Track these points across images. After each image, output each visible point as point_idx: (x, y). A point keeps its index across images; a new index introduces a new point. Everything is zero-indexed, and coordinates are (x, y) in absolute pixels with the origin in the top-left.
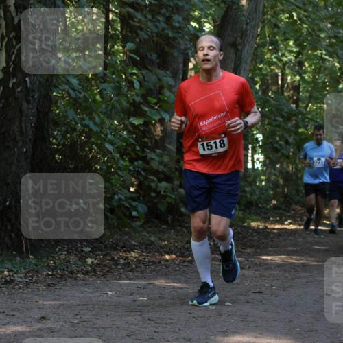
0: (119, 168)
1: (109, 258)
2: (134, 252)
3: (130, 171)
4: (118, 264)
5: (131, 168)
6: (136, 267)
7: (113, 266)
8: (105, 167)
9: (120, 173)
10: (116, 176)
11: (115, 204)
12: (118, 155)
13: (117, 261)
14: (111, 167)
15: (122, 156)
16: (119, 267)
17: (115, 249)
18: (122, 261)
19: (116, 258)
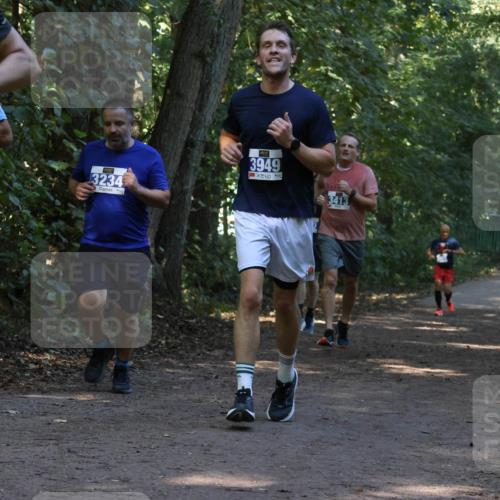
0: (30, 231)
1: (13, 362)
2: (50, 353)
3: (45, 235)
4: (25, 371)
5: (47, 231)
6: (53, 375)
7: (18, 374)
8: (8, 230)
9: (31, 238)
10: (26, 242)
11: (22, 282)
12: (28, 212)
13: (24, 365)
14: (19, 228)
15: (34, 213)
16: (27, 375)
17: (22, 349)
18: (32, 366)
19: (23, 361)
